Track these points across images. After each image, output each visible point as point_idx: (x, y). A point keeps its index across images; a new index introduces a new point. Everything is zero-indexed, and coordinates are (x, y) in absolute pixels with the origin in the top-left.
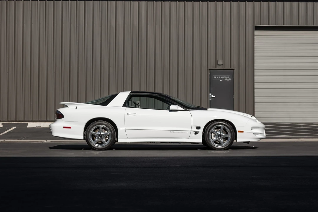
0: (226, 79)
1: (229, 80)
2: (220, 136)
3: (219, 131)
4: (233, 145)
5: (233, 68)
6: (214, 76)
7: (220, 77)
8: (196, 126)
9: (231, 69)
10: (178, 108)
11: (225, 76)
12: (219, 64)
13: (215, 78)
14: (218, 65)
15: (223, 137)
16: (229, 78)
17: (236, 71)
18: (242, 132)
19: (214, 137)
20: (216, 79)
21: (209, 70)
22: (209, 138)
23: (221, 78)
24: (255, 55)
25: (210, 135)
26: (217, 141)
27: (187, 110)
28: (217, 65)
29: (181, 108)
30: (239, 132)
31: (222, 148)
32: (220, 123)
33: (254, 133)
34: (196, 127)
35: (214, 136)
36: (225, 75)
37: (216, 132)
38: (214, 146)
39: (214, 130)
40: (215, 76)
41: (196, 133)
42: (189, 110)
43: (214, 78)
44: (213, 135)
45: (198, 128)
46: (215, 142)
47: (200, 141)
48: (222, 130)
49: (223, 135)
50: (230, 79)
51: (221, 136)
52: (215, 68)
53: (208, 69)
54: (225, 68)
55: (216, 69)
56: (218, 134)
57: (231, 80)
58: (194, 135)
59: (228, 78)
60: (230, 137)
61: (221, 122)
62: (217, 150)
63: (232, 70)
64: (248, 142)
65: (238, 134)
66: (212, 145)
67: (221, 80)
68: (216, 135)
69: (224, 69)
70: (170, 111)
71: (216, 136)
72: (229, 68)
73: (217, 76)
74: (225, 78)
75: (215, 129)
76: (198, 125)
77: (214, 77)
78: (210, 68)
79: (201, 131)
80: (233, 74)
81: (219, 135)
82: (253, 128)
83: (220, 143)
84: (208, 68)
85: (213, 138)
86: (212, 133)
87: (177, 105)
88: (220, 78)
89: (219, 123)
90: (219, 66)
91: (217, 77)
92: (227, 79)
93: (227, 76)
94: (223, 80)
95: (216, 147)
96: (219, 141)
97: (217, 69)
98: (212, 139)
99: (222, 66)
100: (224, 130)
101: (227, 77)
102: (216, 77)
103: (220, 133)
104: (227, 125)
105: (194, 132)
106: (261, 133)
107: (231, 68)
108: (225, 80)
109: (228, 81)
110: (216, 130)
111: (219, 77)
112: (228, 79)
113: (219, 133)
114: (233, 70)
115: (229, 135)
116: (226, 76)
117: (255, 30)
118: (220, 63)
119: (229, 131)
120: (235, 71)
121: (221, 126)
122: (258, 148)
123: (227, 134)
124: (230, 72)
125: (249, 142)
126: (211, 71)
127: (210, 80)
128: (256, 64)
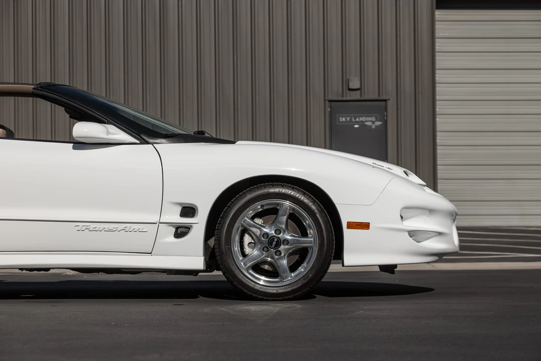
0: (369, 124)
1: (376, 126)
3: (271, 225)
4: (326, 279)
5: (384, 98)
6: (339, 117)
7: (355, 119)
8: (180, 204)
9: (381, 98)
10: (108, 133)
11: (366, 117)
12: (351, 86)
13: (342, 122)
14: (350, 90)
15: (288, 249)
16: (376, 120)
17: (391, 105)
18: (365, 226)
19: (253, 248)
20: (344, 122)
21: (327, 102)
22: (230, 251)
23: (357, 119)
24: (437, 66)
25: (237, 238)
26: (265, 262)
27: (148, 143)
28: (348, 92)
29: (122, 136)
30: (351, 225)
31: (281, 290)
32: (277, 190)
33: (412, 234)
34: (179, 209)
35: (252, 245)
36: (367, 112)
37: (259, 227)
38: (252, 284)
39: (253, 218)
40: (342, 117)
41: (181, 232)
42: (152, 144)
43: (339, 122)
44: (247, 239)
45: (189, 211)
46: (257, 268)
47: (198, 262)
48: (285, 218)
49: (286, 242)
50: (378, 123)
51: (279, 243)
52: (343, 96)
53: (325, 100)
54: (366, 98)
55: (345, 98)
56: (267, 234)
57: (381, 125)
58: (172, 239)
59: (374, 120)
60: (316, 249)
61: (278, 186)
62: (262, 300)
63: (383, 103)
65: (348, 233)
66: (245, 280)
67: (356, 126)
68: (259, 239)
69: (363, 98)
70: (80, 145)
71: (261, 242)
72: (376, 97)
73: (346, 117)
74: (366, 121)
75: (258, 215)
76: (188, 200)
77: (339, 119)
78: (331, 97)
79: (199, 223)
80: (386, 110)
81: (272, 238)
82: (407, 211)
83: (273, 273)
84: (326, 98)
85: (248, 250)
86: (245, 231)
87: (108, 123)
88: (353, 120)
89: (272, 190)
90: (351, 92)
91: (348, 119)
92: (372, 122)
93: (372, 116)
94: (362, 124)
96: (270, 264)
97: (348, 98)
98: (244, 255)
99: (358, 92)
100: (293, 218)
101: (370, 119)
102: (344, 119)
103: (278, 231)
104: (302, 198)
105: (174, 230)
106: (440, 234)
107: (379, 96)
108: (366, 125)
109: (373, 127)
110: (259, 221)
111: (350, 120)
112: (373, 122)
113: (270, 231)
114: (385, 101)
115: (311, 239)
116: (370, 117)
117: (438, 8)
118: (355, 84)
119: (312, 224)
120: (389, 103)
121: (278, 204)
122: (432, 290)
123: (304, 234)
124: (378, 106)
125: (395, 266)
126: (332, 103)
127: (331, 126)
128: (439, 88)
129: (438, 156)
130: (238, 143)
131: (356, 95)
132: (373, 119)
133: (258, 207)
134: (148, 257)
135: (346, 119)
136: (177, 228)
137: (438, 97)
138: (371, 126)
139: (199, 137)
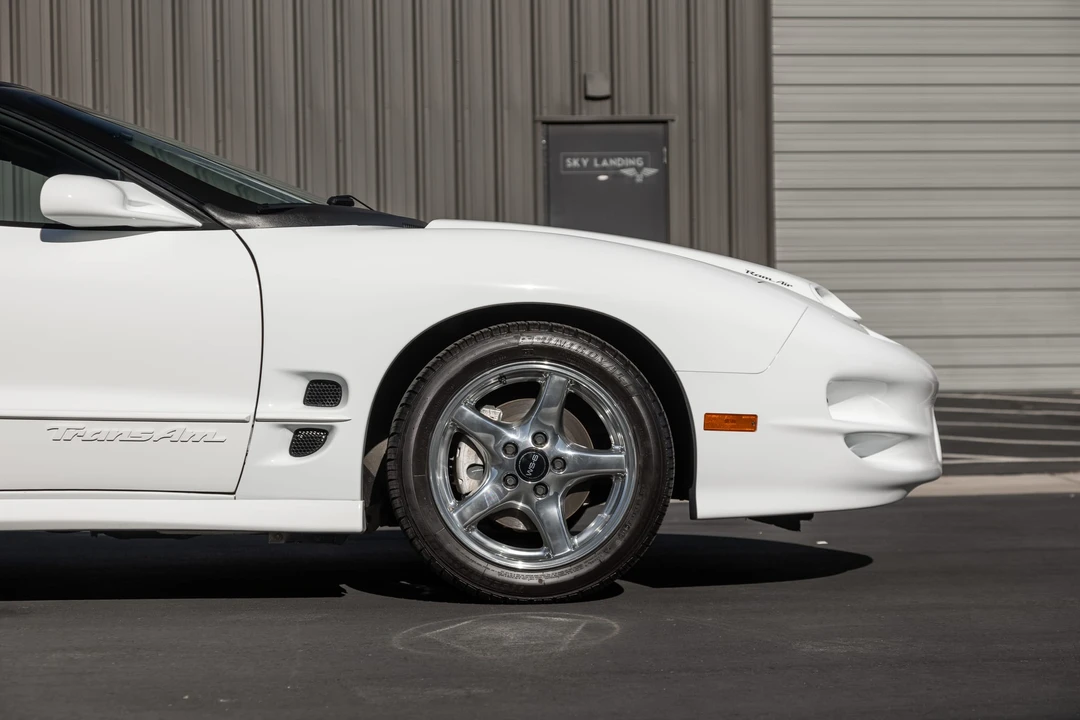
0: (629, 172)
1: (645, 178)
2: (529, 468)
3: (524, 421)
5: (662, 116)
6: (565, 158)
7: (600, 162)
8: (304, 374)
9: (655, 117)
10: (126, 201)
11: (623, 157)
12: (591, 92)
13: (572, 169)
14: (589, 98)
15: (565, 480)
16: (645, 166)
17: (677, 131)
18: (747, 423)
19: (480, 478)
20: (576, 169)
21: (539, 125)
22: (425, 485)
23: (605, 163)
24: (776, 47)
25: (442, 454)
26: (510, 511)
27: (222, 226)
28: (584, 101)
29: (158, 209)
30: (715, 422)
31: (550, 579)
32: (538, 339)
33: (851, 438)
34: (302, 386)
35: (479, 471)
36: (626, 148)
37: (495, 431)
38: (479, 566)
39: (478, 407)
40: (572, 157)
41: (306, 441)
42: (234, 228)
43: (566, 169)
44: (466, 456)
45: (325, 391)
46: (491, 526)
47: (346, 515)
48: (555, 410)
49: (562, 461)
50: (650, 172)
51: (543, 464)
52: (573, 113)
53: (535, 121)
54: (624, 115)
55: (576, 118)
56: (515, 445)
58: (285, 459)
59: (641, 164)
60: (630, 477)
61: (540, 329)
62: (506, 602)
63: (659, 128)
64: (791, 521)
65: (709, 446)
66: (462, 555)
67: (603, 178)
68: (493, 456)
69: (616, 117)
70: (56, 230)
71: (499, 466)
72: (645, 115)
73: (580, 157)
74: (624, 167)
75: (492, 399)
76: (325, 365)
77: (565, 163)
78: (546, 115)
79: (351, 418)
80: (666, 142)
81: (527, 454)
82: (843, 385)
83: (530, 539)
84: (538, 116)
85: (467, 483)
86: (459, 437)
87: (124, 178)
88: (596, 165)
89: (525, 340)
90: (591, 103)
91: (585, 162)
92: (635, 168)
93: (636, 157)
94: (615, 174)
95: (493, 572)
96: (522, 516)
97: (584, 117)
98: (459, 495)
99: (607, 103)
100: (576, 405)
101: (631, 162)
102: (576, 163)
103: (539, 437)
105: (290, 435)
106: (909, 437)
107: (651, 112)
108: (623, 176)
109: (639, 179)
110: (493, 413)
111: (590, 163)
112: (639, 170)
113: (522, 438)
114: (665, 122)
115: (619, 455)
116: (631, 157)
118: (599, 86)
119: (623, 420)
120: (673, 127)
121: (540, 373)
123: (602, 442)
124: (650, 133)
125: (808, 516)
126: (551, 127)
127: (547, 178)
128: (779, 96)
129: (778, 242)
130: (433, 224)
131: (600, 111)
132: (639, 162)
133: (490, 379)
134: (226, 503)
135: (580, 162)
136: (296, 433)
137: (776, 116)
138: (634, 178)
139: (339, 211)
